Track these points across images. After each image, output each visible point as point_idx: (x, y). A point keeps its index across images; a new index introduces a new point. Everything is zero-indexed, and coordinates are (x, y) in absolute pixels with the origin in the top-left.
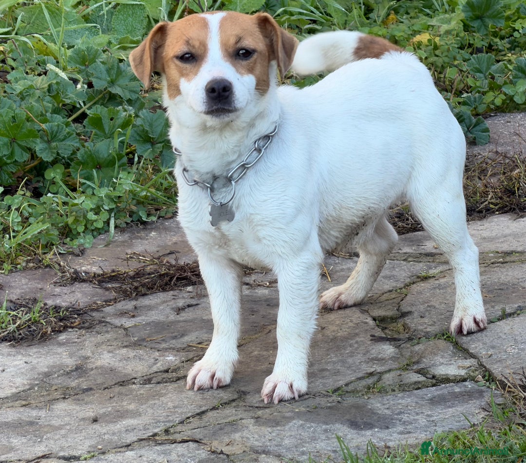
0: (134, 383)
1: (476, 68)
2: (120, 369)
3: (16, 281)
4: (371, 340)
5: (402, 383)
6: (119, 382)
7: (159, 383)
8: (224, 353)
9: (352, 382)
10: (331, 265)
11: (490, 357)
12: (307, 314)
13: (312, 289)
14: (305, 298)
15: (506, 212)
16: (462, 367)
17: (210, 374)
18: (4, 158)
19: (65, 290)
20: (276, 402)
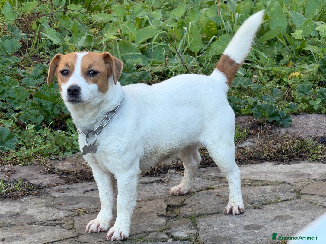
0: (36, 224)
1: (301, 91)
2: (35, 217)
3: (24, 170)
4: (158, 216)
5: (156, 238)
6: (29, 223)
7: (47, 225)
8: (105, 216)
9: (133, 235)
10: (172, 177)
11: (204, 230)
12: (131, 198)
13: (134, 187)
14: (129, 191)
15: (273, 161)
16: (187, 233)
17: (97, 225)
18: (49, 111)
19: (43, 176)
20: (112, 240)
